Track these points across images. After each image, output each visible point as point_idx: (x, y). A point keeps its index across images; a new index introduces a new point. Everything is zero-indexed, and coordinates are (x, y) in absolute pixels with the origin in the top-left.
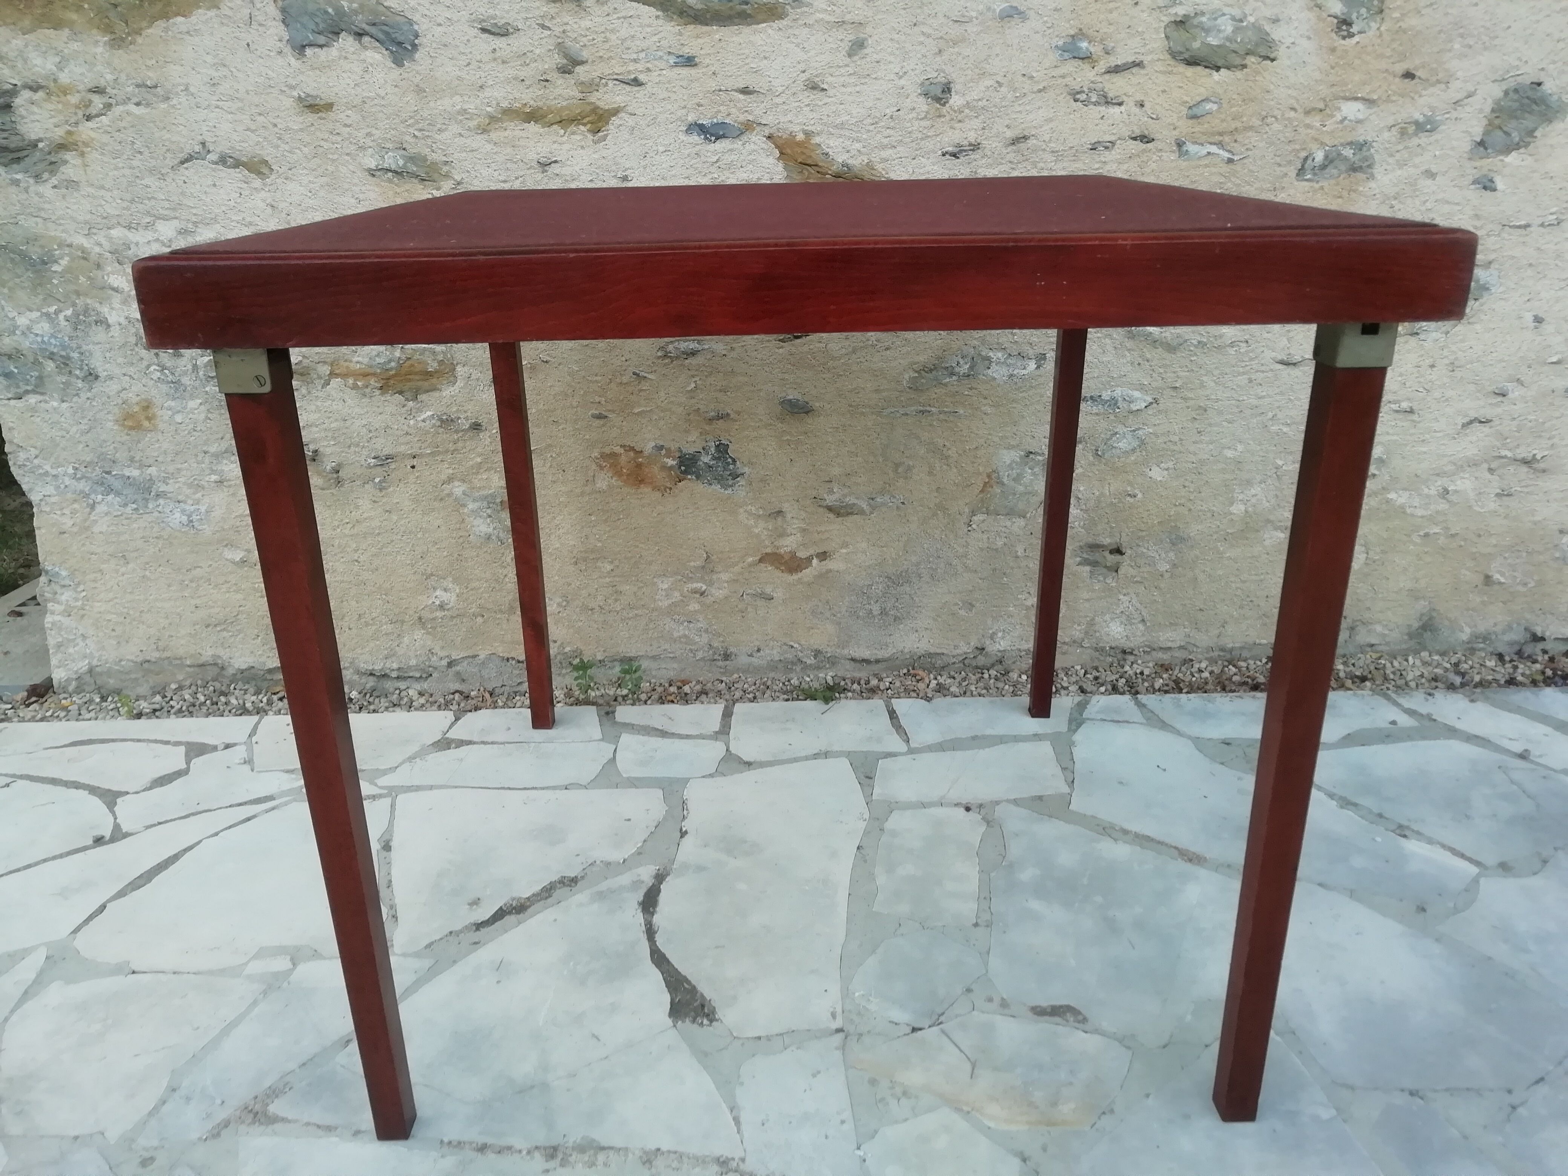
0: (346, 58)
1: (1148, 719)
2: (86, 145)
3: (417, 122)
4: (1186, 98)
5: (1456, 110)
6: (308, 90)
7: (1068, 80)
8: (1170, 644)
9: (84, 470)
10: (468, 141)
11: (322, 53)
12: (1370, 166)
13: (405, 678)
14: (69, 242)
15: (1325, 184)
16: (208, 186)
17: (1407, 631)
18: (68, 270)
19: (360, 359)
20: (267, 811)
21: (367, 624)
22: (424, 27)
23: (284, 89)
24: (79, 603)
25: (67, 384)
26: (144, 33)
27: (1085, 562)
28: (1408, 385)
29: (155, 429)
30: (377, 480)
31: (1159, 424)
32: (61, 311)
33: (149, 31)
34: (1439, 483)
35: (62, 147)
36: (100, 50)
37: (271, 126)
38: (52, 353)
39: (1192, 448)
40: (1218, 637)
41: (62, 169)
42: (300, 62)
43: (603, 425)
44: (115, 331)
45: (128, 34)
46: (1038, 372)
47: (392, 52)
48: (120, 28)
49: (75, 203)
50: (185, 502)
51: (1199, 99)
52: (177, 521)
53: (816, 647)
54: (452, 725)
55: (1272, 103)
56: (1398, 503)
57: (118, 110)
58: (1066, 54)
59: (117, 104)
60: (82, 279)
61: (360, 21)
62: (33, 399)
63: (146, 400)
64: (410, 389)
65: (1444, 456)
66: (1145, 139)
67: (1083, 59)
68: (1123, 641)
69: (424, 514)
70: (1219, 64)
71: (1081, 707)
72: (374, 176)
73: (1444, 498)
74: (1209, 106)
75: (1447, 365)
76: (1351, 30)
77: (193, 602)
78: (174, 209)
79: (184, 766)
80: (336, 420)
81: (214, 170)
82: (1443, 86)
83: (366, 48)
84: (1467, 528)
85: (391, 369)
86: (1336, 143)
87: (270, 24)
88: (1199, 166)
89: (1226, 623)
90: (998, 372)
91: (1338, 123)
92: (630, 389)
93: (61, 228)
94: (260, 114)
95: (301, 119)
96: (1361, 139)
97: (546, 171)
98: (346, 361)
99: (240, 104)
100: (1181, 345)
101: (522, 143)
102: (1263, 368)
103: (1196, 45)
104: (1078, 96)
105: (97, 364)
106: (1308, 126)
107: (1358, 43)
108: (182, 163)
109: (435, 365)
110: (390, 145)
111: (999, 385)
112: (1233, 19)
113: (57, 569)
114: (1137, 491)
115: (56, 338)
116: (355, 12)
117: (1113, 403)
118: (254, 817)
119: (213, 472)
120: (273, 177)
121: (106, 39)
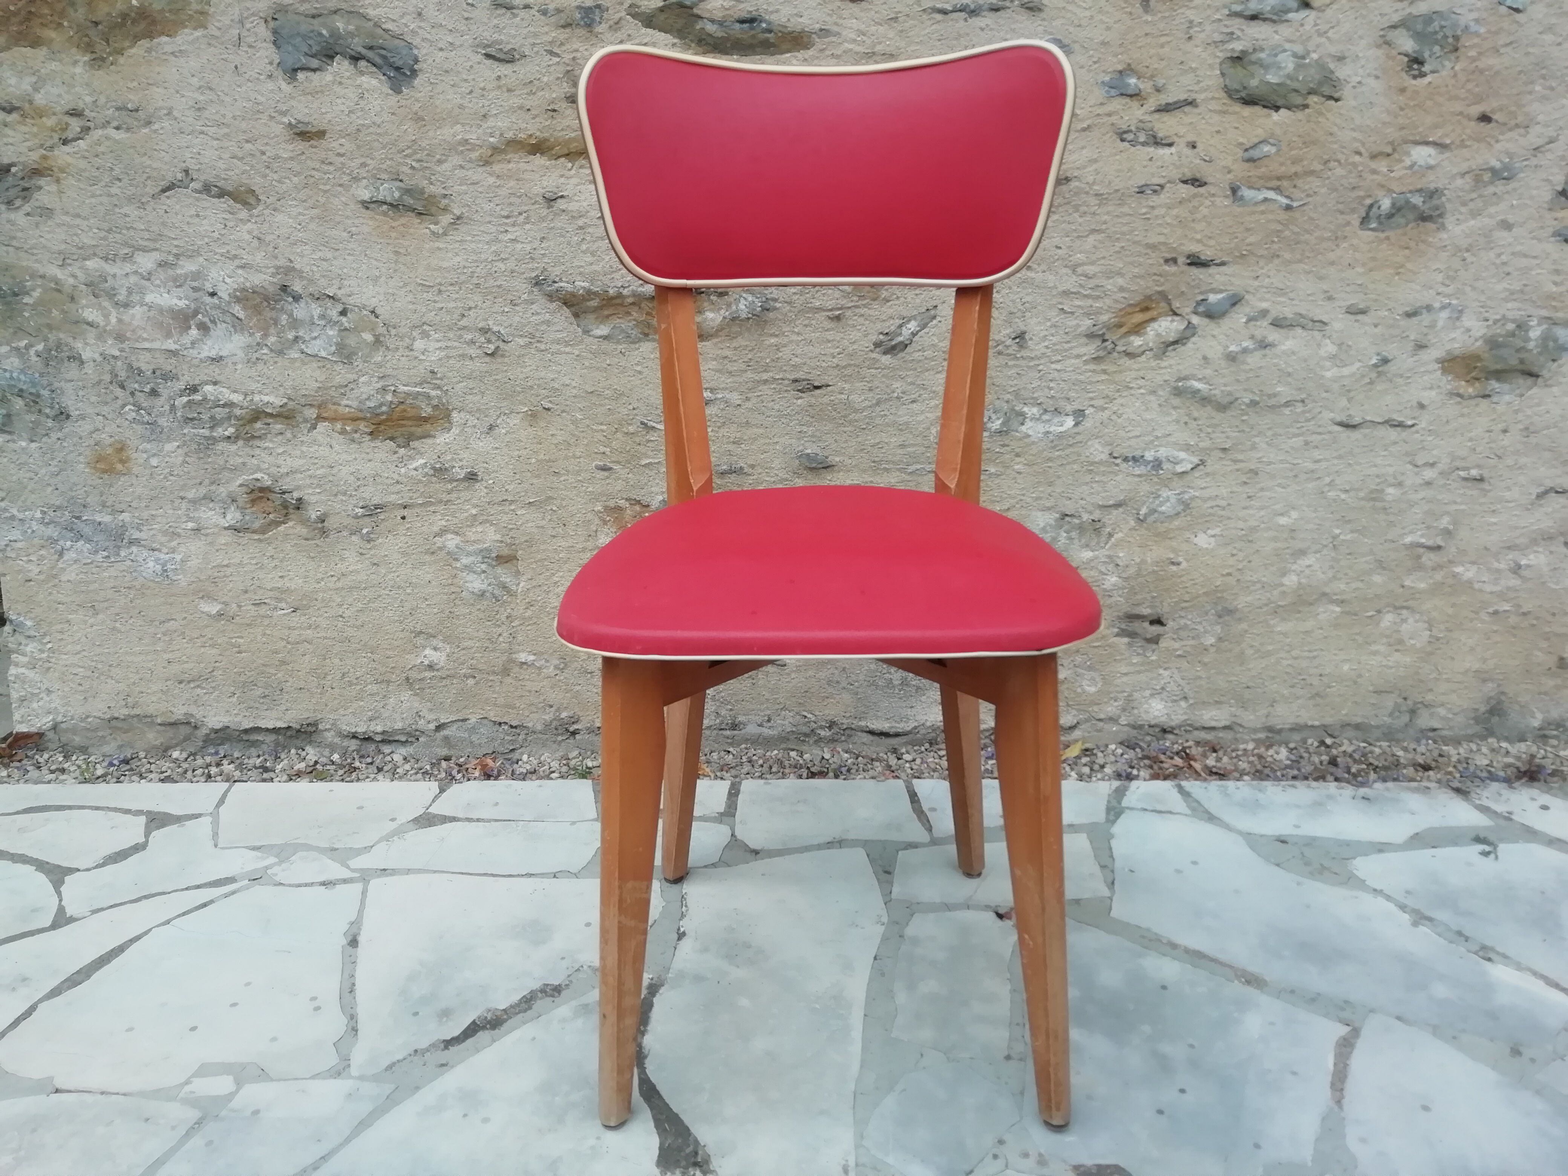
0: (340, 83)
1: (1193, 810)
2: (62, 170)
3: (415, 153)
4: (1241, 140)
5: (1535, 156)
6: (299, 117)
7: (1114, 119)
8: (1213, 724)
9: (52, 514)
10: (470, 172)
11: (315, 77)
12: (1441, 216)
13: (390, 742)
14: (41, 272)
15: (1390, 233)
16: (191, 216)
17: (1473, 715)
18: (40, 302)
19: (349, 403)
20: (226, 896)
21: (351, 684)
22: (424, 51)
23: (273, 114)
24: (44, 655)
25: (37, 424)
26: (126, 53)
27: (1123, 633)
28: (1478, 450)
29: (128, 473)
30: (365, 531)
31: (1205, 488)
32: (32, 346)
33: (133, 51)
34: (1510, 557)
35: (36, 172)
36: (78, 70)
37: (258, 154)
38: (21, 390)
39: (1242, 513)
40: (1267, 716)
41: (36, 195)
42: (291, 86)
43: (608, 478)
44: (89, 369)
45: (110, 54)
46: (1076, 430)
47: (389, 78)
48: (102, 48)
49: (49, 232)
50: (159, 550)
51: (1256, 140)
52: (150, 571)
53: (830, 718)
54: (436, 797)
55: (1335, 146)
56: (1465, 578)
57: (96, 134)
58: (1113, 92)
59: (95, 128)
61: (357, 45)
63: (120, 442)
64: (402, 435)
65: (1516, 528)
66: (1196, 182)
67: (1131, 96)
68: (1163, 719)
69: (414, 568)
70: (1278, 104)
71: (1120, 793)
72: (367, 208)
73: (1515, 573)
74: (1266, 148)
75: (1521, 430)
76: (1423, 69)
77: (166, 656)
78: (155, 240)
79: (142, 840)
80: (323, 467)
81: (197, 200)
82: (1522, 131)
83: (362, 73)
84: (1540, 606)
85: (383, 413)
86: (1404, 190)
87: (260, 45)
88: (1253, 213)
89: (1275, 701)
90: (1032, 429)
91: (1406, 168)
92: (637, 440)
93: (35, 258)
94: (247, 141)
95: (291, 147)
96: (1432, 186)
97: (552, 207)
98: (334, 404)
99: (226, 130)
100: (1231, 403)
101: (527, 176)
102: (1320, 430)
103: (1254, 83)
104: (1125, 136)
105: (69, 403)
106: (1374, 172)
107: (1430, 83)
108: (164, 191)
109: (429, 410)
110: (385, 176)
111: (1033, 443)
112: (1295, 55)
113: (22, 619)
114: (1180, 559)
115: (25, 374)
116: (352, 35)
117: (1157, 464)
118: (212, 902)
119: (190, 519)
120: (260, 208)
121: (86, 58)
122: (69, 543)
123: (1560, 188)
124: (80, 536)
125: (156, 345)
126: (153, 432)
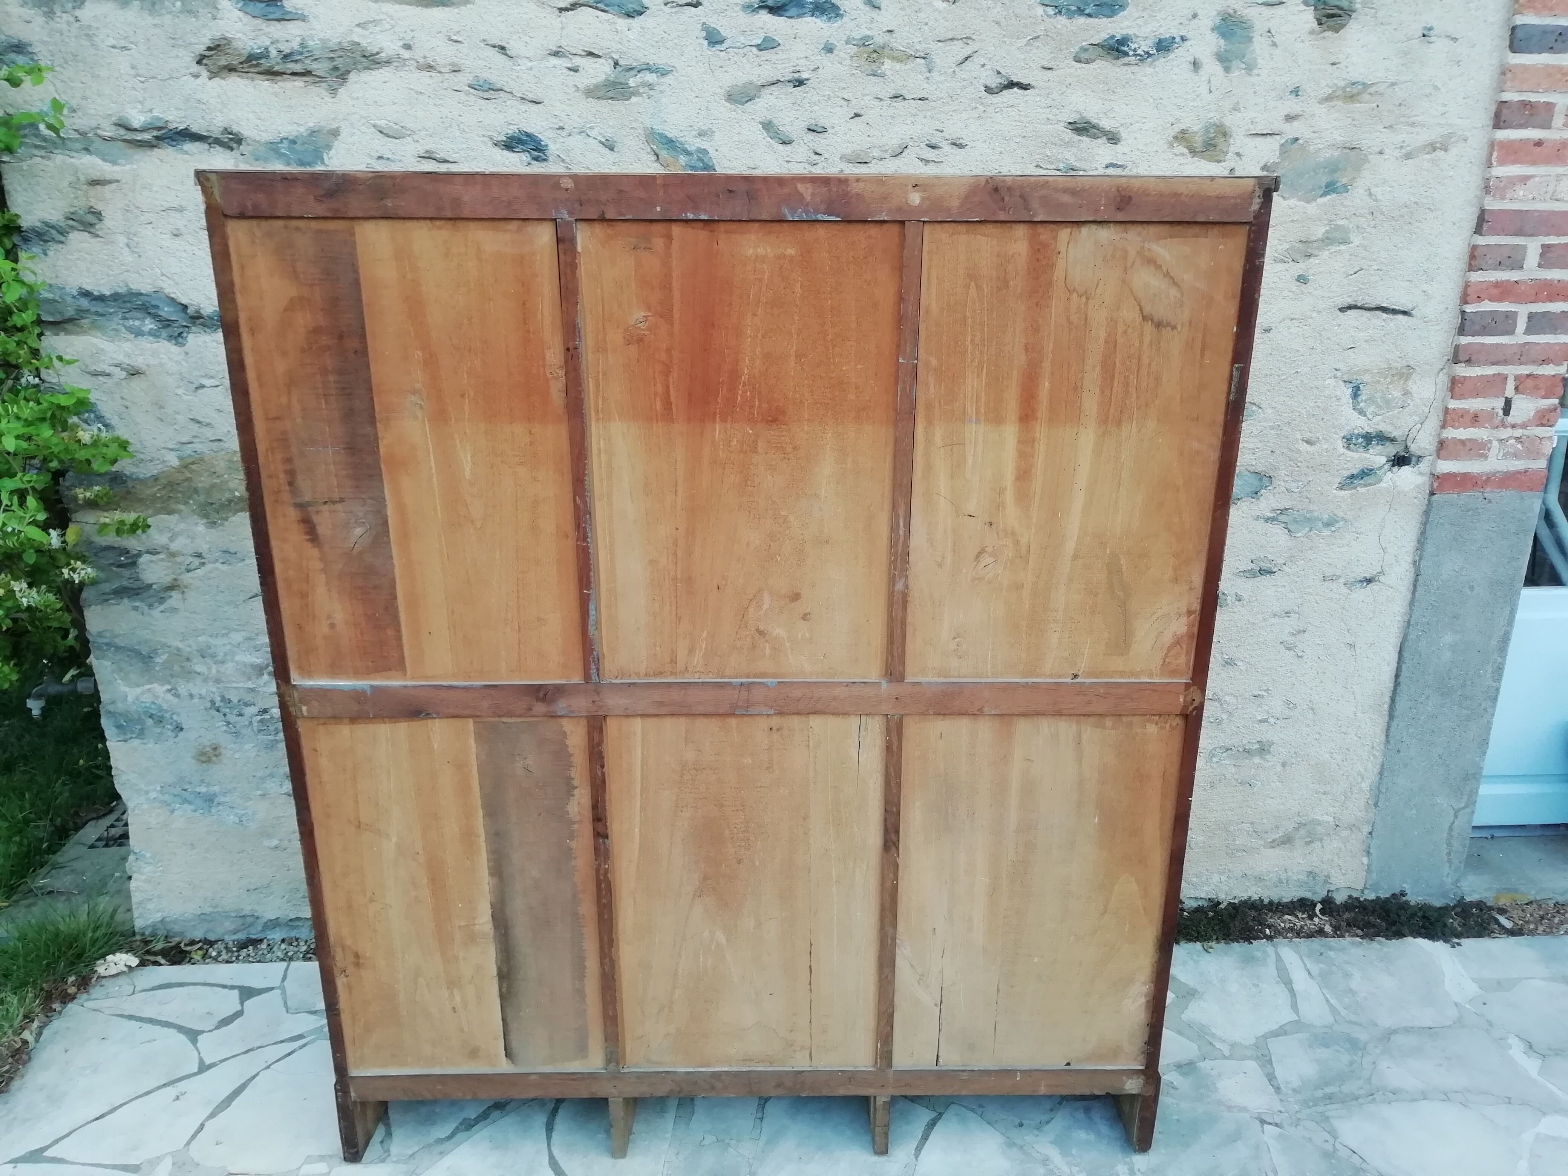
2: (186, 587)
14: (169, 644)
20: (301, 1047)
25: (161, 734)
26: (230, 520)
32: (160, 687)
33: (234, 519)
35: (171, 588)
41: (169, 601)
45: (219, 519)
48: (214, 516)
57: (209, 567)
59: (210, 562)
60: (176, 668)
62: (135, 743)
78: (244, 625)
79: (239, 1008)
108: (250, 598)
113: (143, 853)
115: (155, 704)
118: (293, 1052)
119: (259, 789)
121: (205, 521)
122: (178, 805)
124: (186, 801)
125: (241, 685)
126: (237, 737)
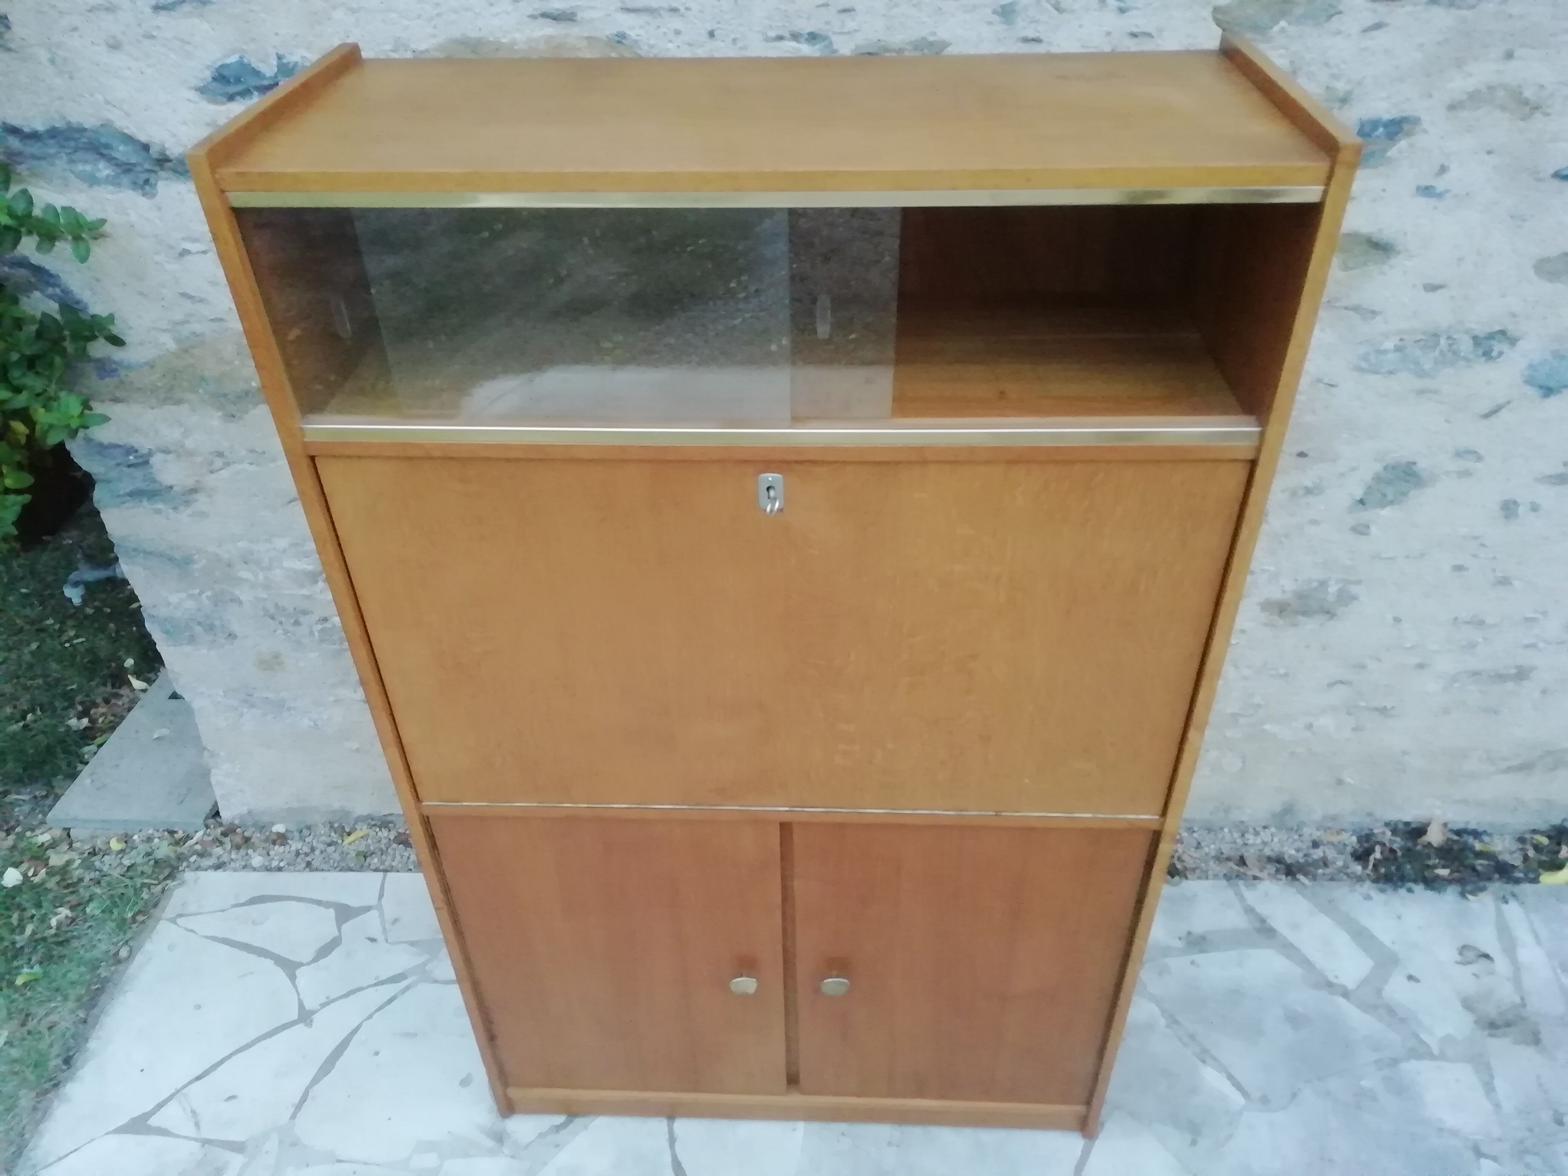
2: (212, 489)
5: (1340, 479)
9: (231, 692)
14: (205, 549)
17: (1272, 812)
18: (205, 567)
20: (403, 992)
24: (237, 771)
25: (213, 640)
26: (250, 412)
29: (284, 670)
32: (203, 593)
34: (1306, 720)
35: (194, 491)
36: (215, 422)
38: (199, 621)
41: (196, 505)
44: (247, 607)
45: (237, 412)
48: (231, 409)
49: (207, 526)
50: (311, 713)
52: (306, 724)
56: (1270, 732)
57: (235, 467)
59: (235, 463)
60: (218, 573)
63: (275, 652)
65: (1312, 703)
73: (1309, 730)
75: (1319, 646)
77: (322, 773)
79: (337, 933)
82: (1331, 463)
84: (1326, 749)
93: (198, 541)
105: (235, 628)
113: (217, 750)
115: (201, 611)
118: (395, 997)
121: (220, 414)
122: (245, 710)
123: (1358, 499)
124: (252, 706)
125: (294, 592)
126: (298, 646)
